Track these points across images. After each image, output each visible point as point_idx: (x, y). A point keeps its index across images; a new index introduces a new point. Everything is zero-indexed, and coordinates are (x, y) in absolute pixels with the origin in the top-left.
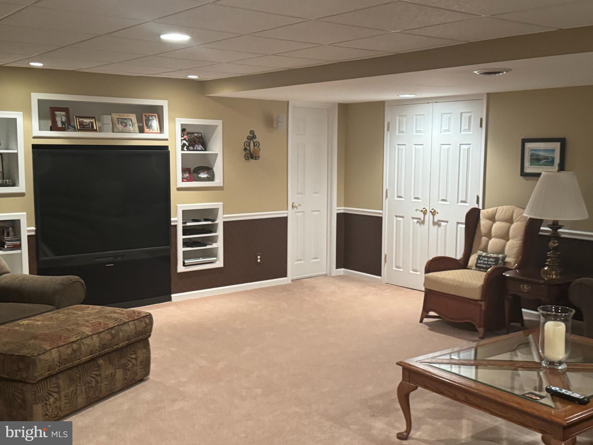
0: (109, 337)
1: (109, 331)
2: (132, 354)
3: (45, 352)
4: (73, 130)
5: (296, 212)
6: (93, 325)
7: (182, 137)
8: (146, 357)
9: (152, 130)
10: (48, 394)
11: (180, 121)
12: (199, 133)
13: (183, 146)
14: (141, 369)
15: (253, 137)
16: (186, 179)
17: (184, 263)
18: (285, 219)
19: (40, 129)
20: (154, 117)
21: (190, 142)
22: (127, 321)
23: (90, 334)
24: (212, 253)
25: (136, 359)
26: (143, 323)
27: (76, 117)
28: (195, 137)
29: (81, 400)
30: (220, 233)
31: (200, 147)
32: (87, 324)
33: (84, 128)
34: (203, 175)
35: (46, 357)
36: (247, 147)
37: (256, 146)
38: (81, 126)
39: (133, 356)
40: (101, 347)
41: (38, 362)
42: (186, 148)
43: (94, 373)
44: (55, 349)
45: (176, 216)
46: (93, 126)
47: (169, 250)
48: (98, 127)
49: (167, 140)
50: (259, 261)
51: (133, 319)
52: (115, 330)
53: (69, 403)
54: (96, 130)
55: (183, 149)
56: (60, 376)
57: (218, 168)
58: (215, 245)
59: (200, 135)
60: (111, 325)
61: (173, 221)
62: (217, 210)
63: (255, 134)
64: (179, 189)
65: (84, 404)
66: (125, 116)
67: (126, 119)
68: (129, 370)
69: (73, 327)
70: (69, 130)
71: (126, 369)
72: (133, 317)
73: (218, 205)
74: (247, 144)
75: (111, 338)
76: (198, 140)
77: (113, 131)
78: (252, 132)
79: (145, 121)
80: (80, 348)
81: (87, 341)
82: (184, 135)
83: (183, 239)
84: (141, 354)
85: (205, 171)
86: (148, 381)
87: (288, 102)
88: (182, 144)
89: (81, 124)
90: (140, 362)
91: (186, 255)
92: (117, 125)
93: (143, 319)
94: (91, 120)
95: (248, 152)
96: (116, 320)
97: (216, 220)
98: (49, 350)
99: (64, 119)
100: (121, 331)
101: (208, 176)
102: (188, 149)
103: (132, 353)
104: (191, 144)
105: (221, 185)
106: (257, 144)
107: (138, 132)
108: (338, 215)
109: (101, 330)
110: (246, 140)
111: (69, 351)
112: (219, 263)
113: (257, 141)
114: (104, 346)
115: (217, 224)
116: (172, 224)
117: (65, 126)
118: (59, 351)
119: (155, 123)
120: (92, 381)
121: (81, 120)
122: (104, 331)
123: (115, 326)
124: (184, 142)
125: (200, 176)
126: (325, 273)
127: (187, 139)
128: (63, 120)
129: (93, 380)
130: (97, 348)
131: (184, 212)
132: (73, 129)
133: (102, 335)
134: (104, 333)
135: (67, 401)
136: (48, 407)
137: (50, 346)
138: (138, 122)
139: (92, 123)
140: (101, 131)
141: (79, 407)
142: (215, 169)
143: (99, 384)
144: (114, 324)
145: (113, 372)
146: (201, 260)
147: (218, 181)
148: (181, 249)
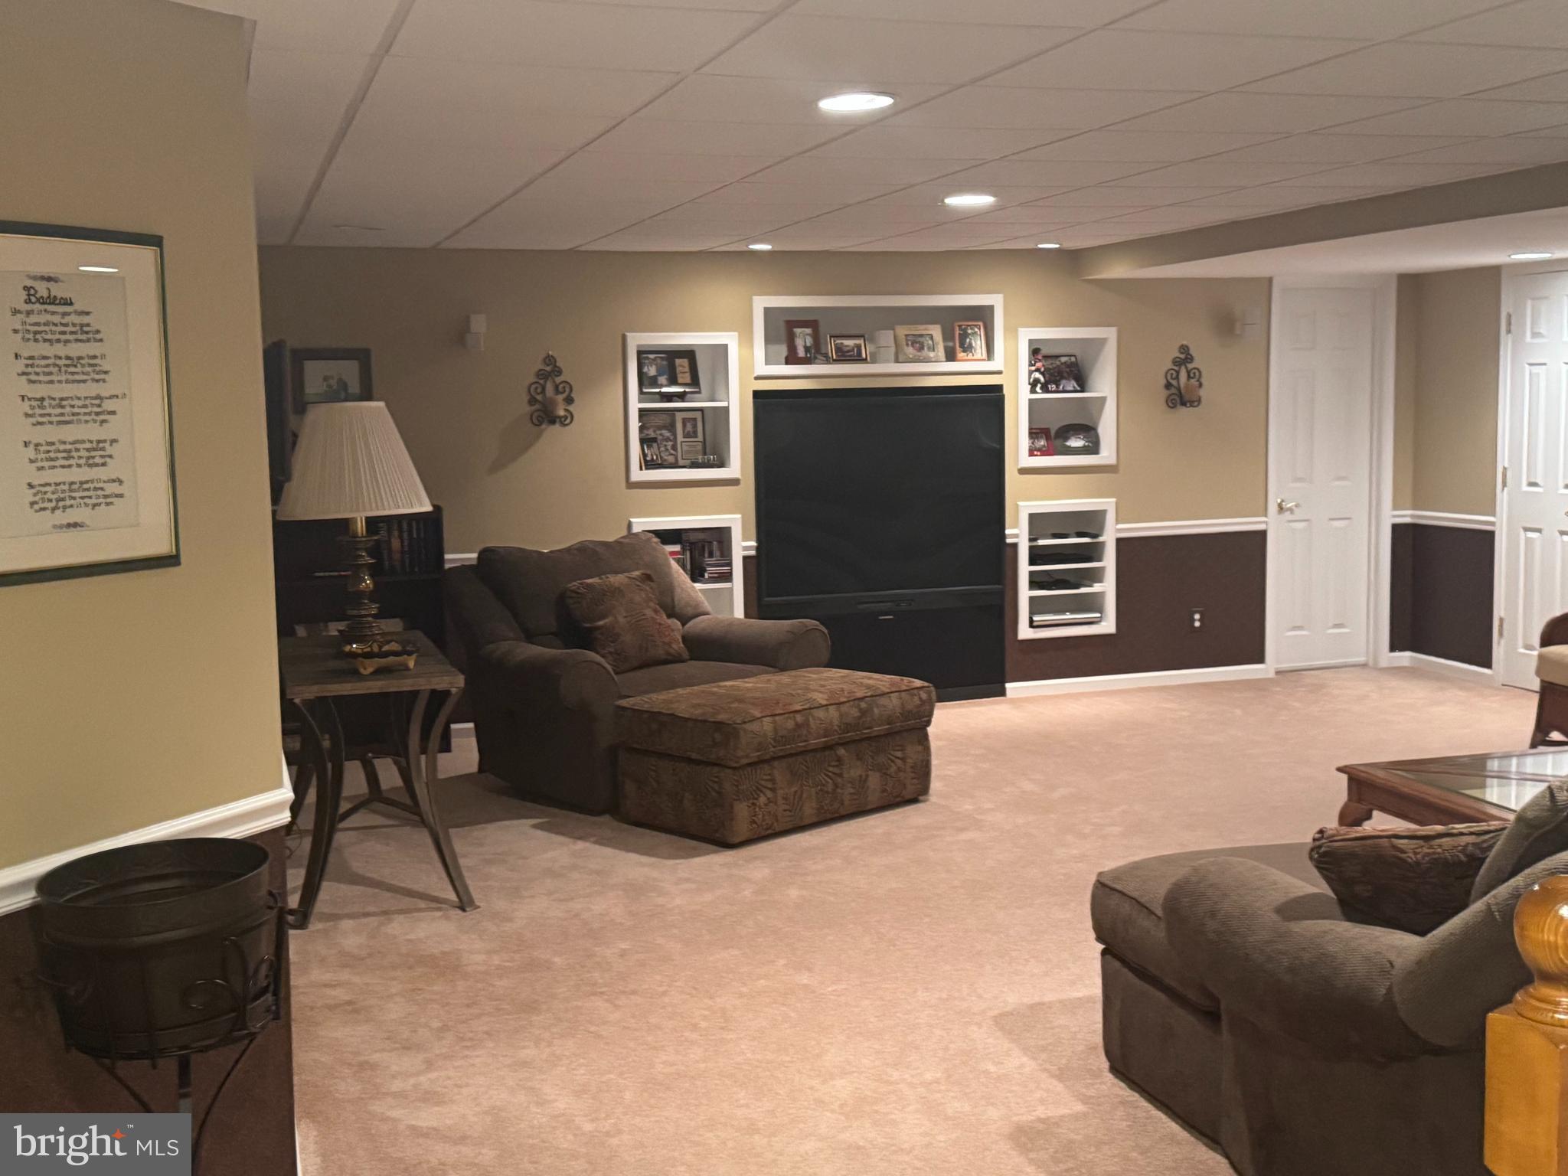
0: (855, 712)
1: (856, 702)
2: (898, 750)
3: (753, 720)
4: (822, 362)
5: (1290, 521)
6: (830, 692)
7: (1031, 365)
8: (922, 761)
9: (971, 354)
10: (757, 788)
11: (1027, 335)
12: (1071, 356)
13: (1034, 384)
14: (913, 778)
15: (1186, 358)
16: (1039, 450)
17: (1031, 621)
18: (1262, 535)
19: (768, 362)
20: (976, 330)
21: (1051, 375)
22: (888, 690)
23: (824, 702)
24: (1093, 604)
25: (903, 759)
26: (916, 698)
27: (831, 337)
28: (1062, 364)
29: (809, 810)
30: (1109, 562)
31: (1071, 384)
32: (822, 689)
33: (845, 356)
34: (1076, 443)
35: (754, 727)
36: (1171, 381)
37: (1192, 378)
38: (840, 354)
39: (899, 754)
40: (842, 727)
41: (742, 733)
42: (1041, 388)
43: (831, 769)
44: (768, 718)
45: (1016, 525)
46: (859, 353)
47: (1001, 594)
48: (870, 353)
49: (1000, 373)
50: (1197, 624)
51: (897, 690)
52: (866, 703)
53: (790, 811)
54: (865, 361)
55: (1033, 391)
56: (776, 763)
57: (1107, 429)
58: (1101, 586)
59: (1073, 359)
60: (860, 694)
61: (1009, 535)
62: (1103, 513)
63: (1192, 352)
64: (1023, 471)
65: (815, 820)
66: (921, 329)
67: (921, 336)
68: (891, 777)
69: (799, 691)
70: (816, 361)
71: (885, 774)
72: (899, 687)
73: (1106, 504)
74: (1172, 374)
75: (859, 714)
76: (1068, 370)
77: (897, 361)
78: (1184, 349)
79: (959, 337)
80: (806, 724)
81: (820, 714)
82: (1035, 362)
83: (1031, 573)
84: (913, 751)
85: (1080, 434)
86: (927, 803)
87: (1270, 280)
88: (1031, 380)
89: (839, 349)
90: (912, 767)
91: (1036, 605)
92: (906, 347)
93: (915, 691)
94: (857, 342)
95: (1173, 390)
96: (869, 687)
97: (1101, 536)
98: (759, 718)
99: (809, 342)
100: (878, 706)
101: (1087, 444)
102: (1045, 389)
103: (897, 748)
104: (1053, 378)
105: (1113, 461)
106: (1194, 373)
107: (944, 359)
108: (1396, 528)
109: (843, 699)
110: (1170, 365)
111: (790, 724)
112: (1108, 625)
113: (1196, 366)
114: (847, 727)
115: (1103, 544)
116: (1008, 541)
117: (810, 354)
118: (774, 722)
119: (979, 343)
120: (828, 782)
121: (838, 341)
122: (849, 701)
123: (867, 697)
124: (1037, 375)
125: (1068, 444)
126: (1362, 659)
127: (1042, 369)
128: (808, 344)
129: (829, 780)
130: (836, 728)
131: (1033, 517)
132: (824, 359)
133: (844, 708)
134: (847, 704)
135: (787, 807)
136: (757, 809)
137: (761, 712)
138: (945, 339)
139: (859, 347)
140: (874, 361)
141: (807, 822)
142: (1100, 430)
143: (839, 790)
144: (866, 693)
145: (864, 774)
146: (1068, 616)
147: (1107, 454)
148: (1025, 593)
